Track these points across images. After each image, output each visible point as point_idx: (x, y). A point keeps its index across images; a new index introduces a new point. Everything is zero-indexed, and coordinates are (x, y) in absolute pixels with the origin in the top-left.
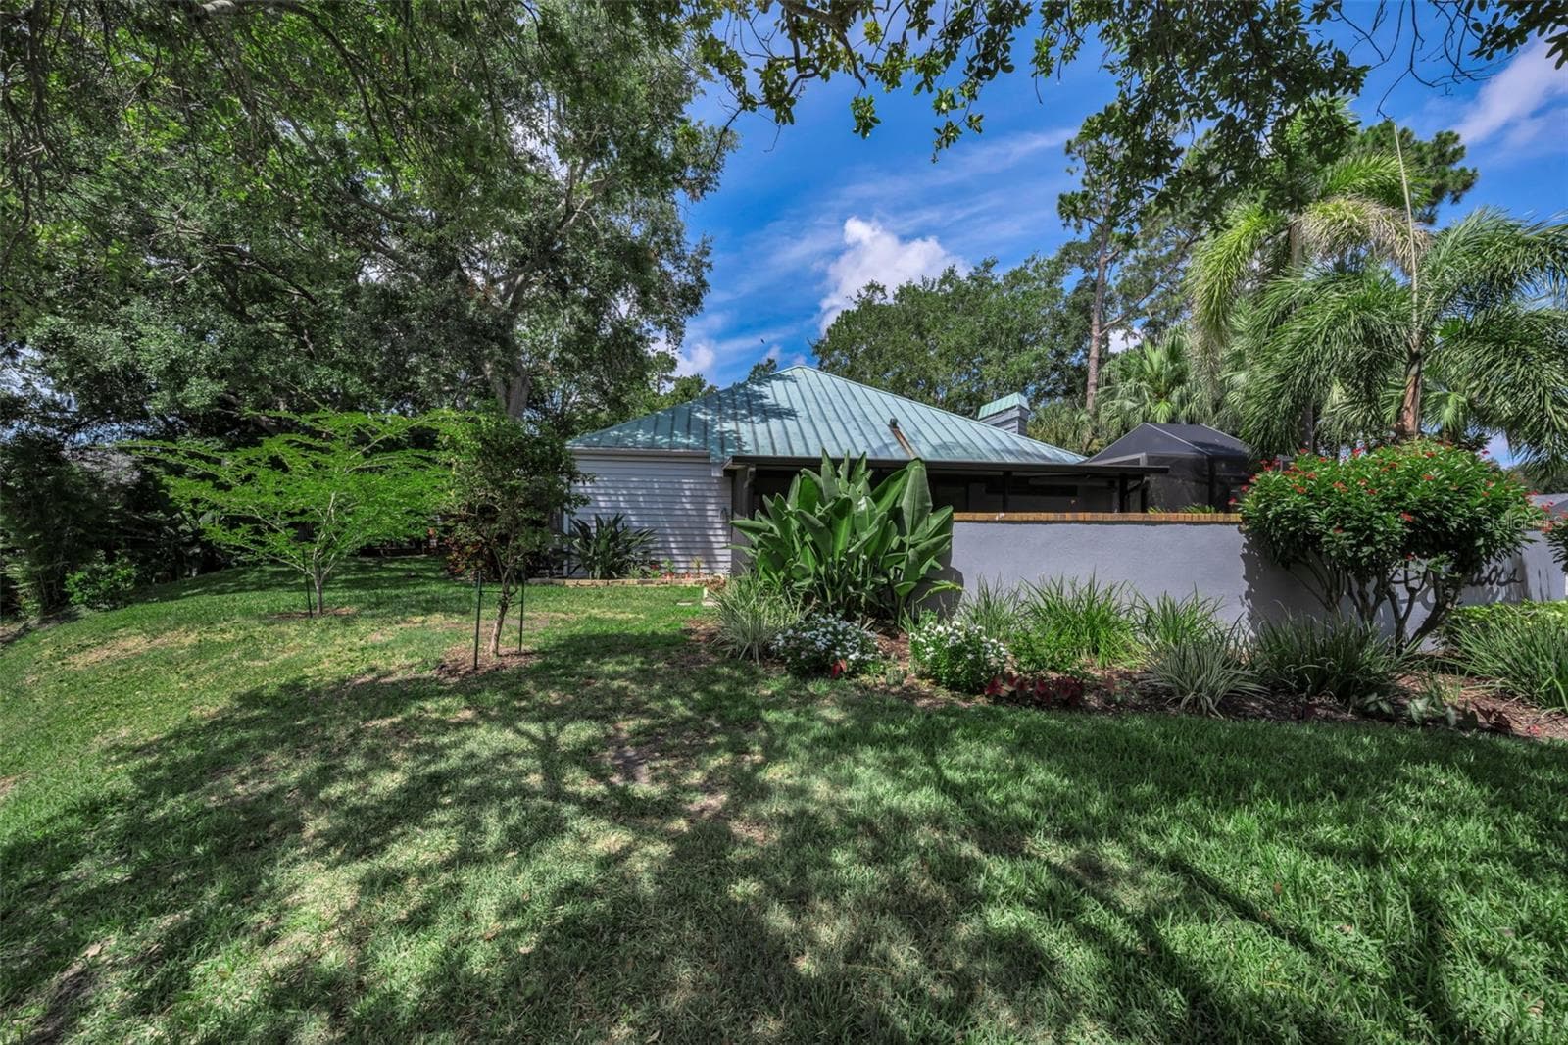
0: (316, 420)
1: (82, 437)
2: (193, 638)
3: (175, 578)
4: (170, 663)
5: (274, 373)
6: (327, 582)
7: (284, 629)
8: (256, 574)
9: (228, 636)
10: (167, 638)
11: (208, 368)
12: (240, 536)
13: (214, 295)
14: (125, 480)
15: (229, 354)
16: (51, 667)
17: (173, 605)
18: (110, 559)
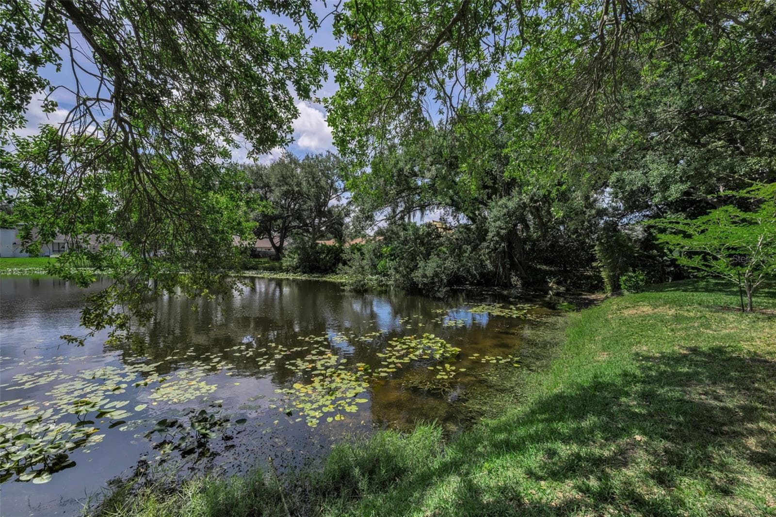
0: (748, 192)
1: (625, 220)
2: (672, 312)
3: (662, 282)
4: (663, 321)
5: (718, 171)
6: (755, 292)
7: (726, 316)
8: (704, 283)
9: (692, 314)
10: (660, 310)
11: (681, 178)
12: (697, 261)
13: (683, 139)
14: (640, 236)
15: (692, 167)
16: (616, 313)
17: (663, 294)
18: (634, 272)
